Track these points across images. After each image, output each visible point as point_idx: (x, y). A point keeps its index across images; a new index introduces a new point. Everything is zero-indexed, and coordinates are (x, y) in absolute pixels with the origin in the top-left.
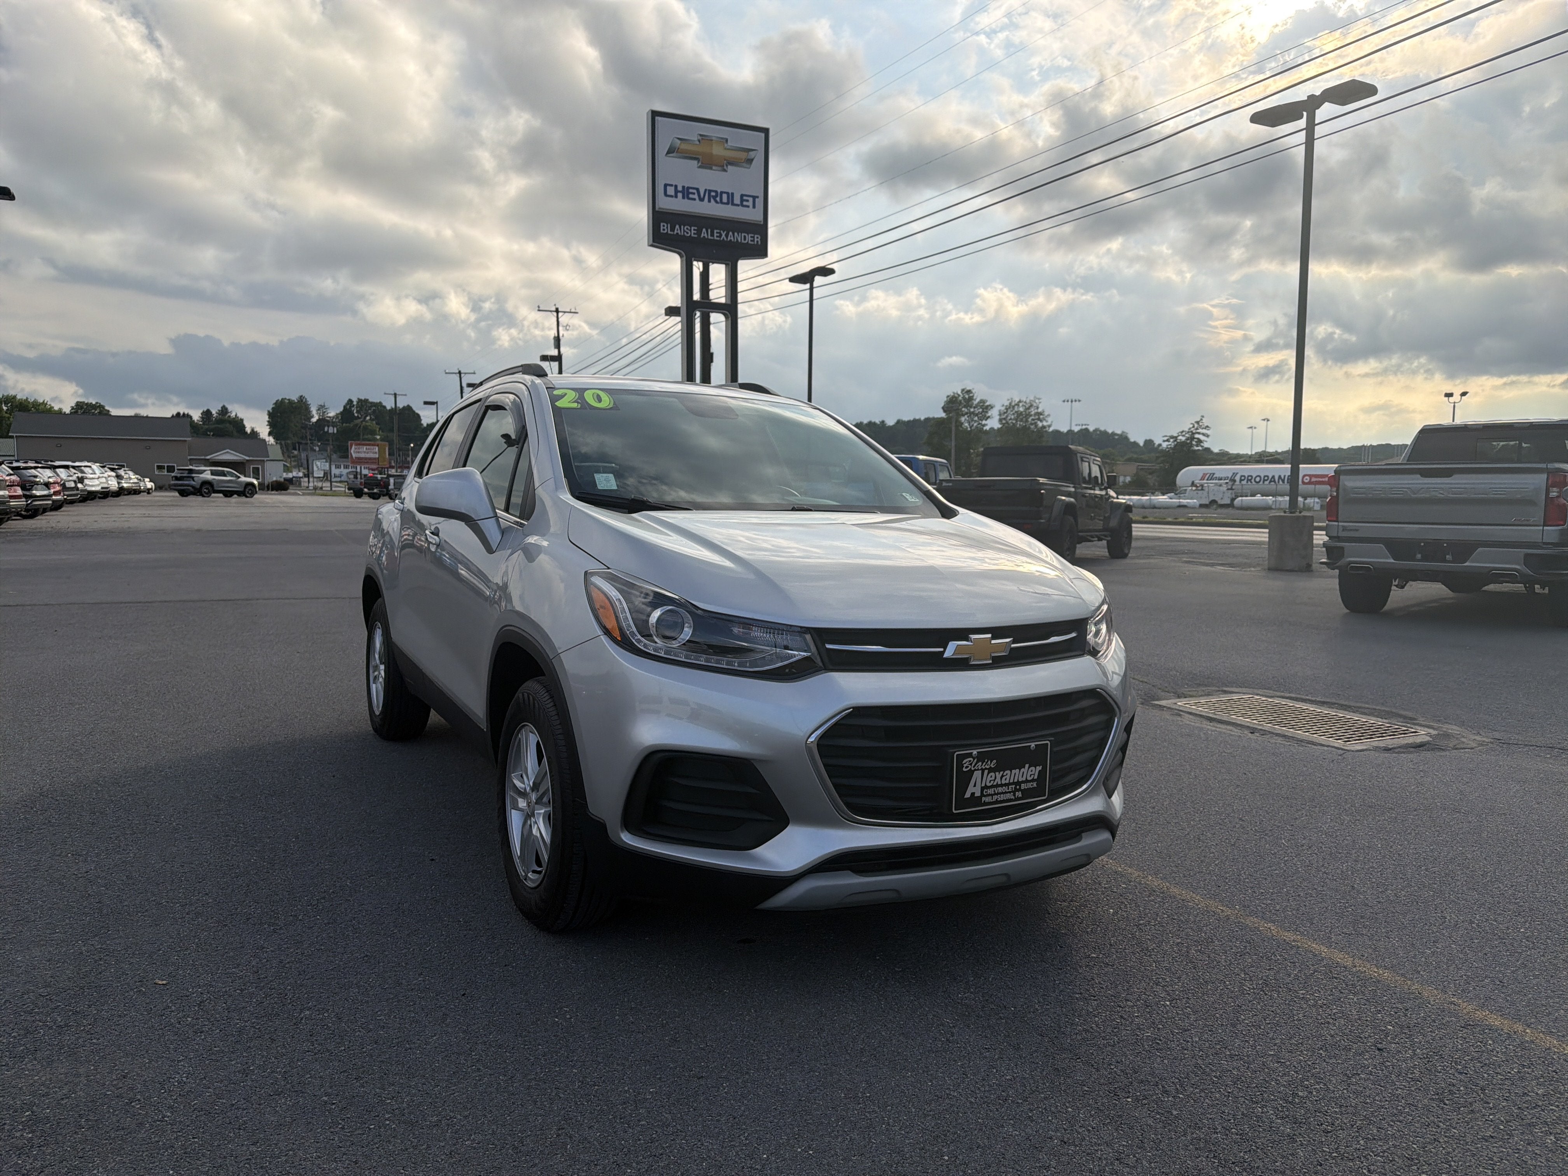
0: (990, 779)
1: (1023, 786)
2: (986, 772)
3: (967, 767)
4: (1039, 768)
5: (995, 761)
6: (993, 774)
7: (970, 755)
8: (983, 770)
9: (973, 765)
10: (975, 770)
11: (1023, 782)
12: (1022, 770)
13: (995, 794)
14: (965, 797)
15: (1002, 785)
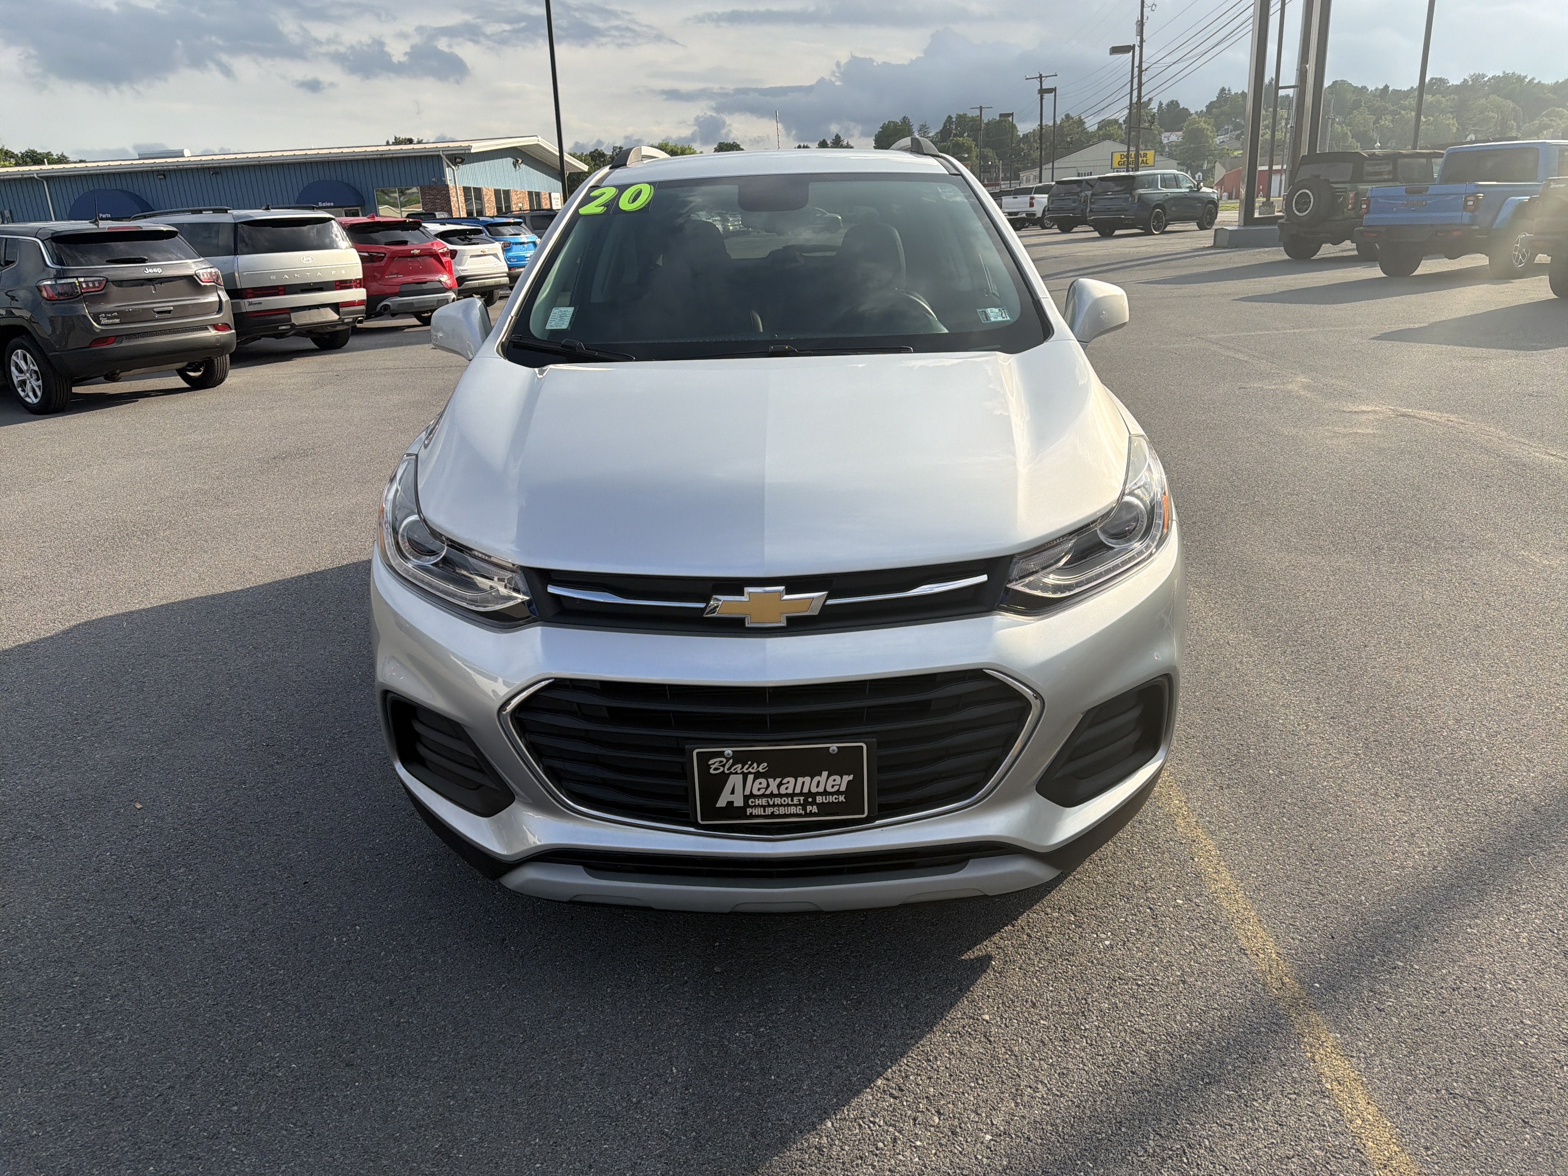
0: (757, 786)
1: (819, 799)
2: (751, 778)
3: (716, 769)
4: (847, 778)
5: (766, 764)
6: (764, 781)
7: (721, 754)
8: (745, 776)
9: (727, 767)
10: (731, 773)
11: (818, 794)
12: (817, 779)
13: (769, 806)
14: (718, 805)
15: (780, 796)
